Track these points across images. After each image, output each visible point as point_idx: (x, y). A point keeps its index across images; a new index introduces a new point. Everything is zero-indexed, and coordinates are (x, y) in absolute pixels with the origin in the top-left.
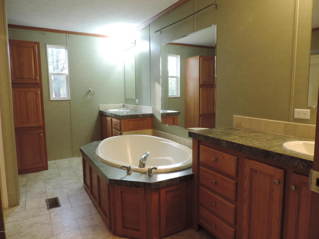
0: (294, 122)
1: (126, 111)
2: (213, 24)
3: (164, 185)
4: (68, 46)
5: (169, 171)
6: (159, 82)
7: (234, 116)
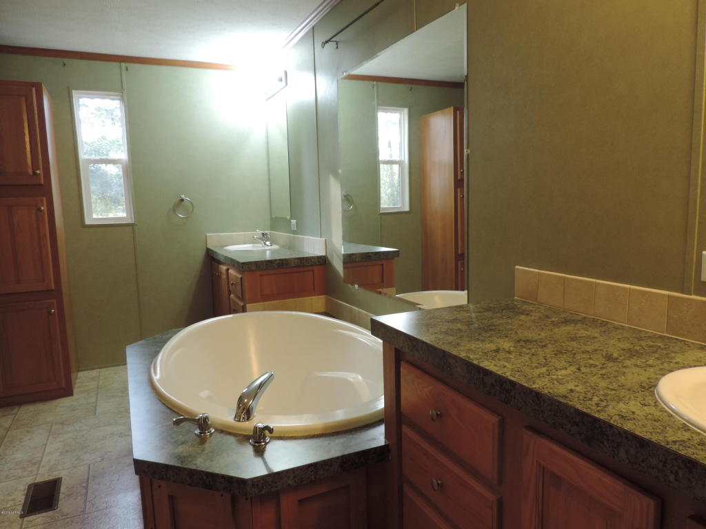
0: (700, 296)
1: (269, 248)
2: (458, 4)
3: (291, 482)
4: (125, 92)
5: (318, 433)
6: (336, 175)
7: (517, 267)
